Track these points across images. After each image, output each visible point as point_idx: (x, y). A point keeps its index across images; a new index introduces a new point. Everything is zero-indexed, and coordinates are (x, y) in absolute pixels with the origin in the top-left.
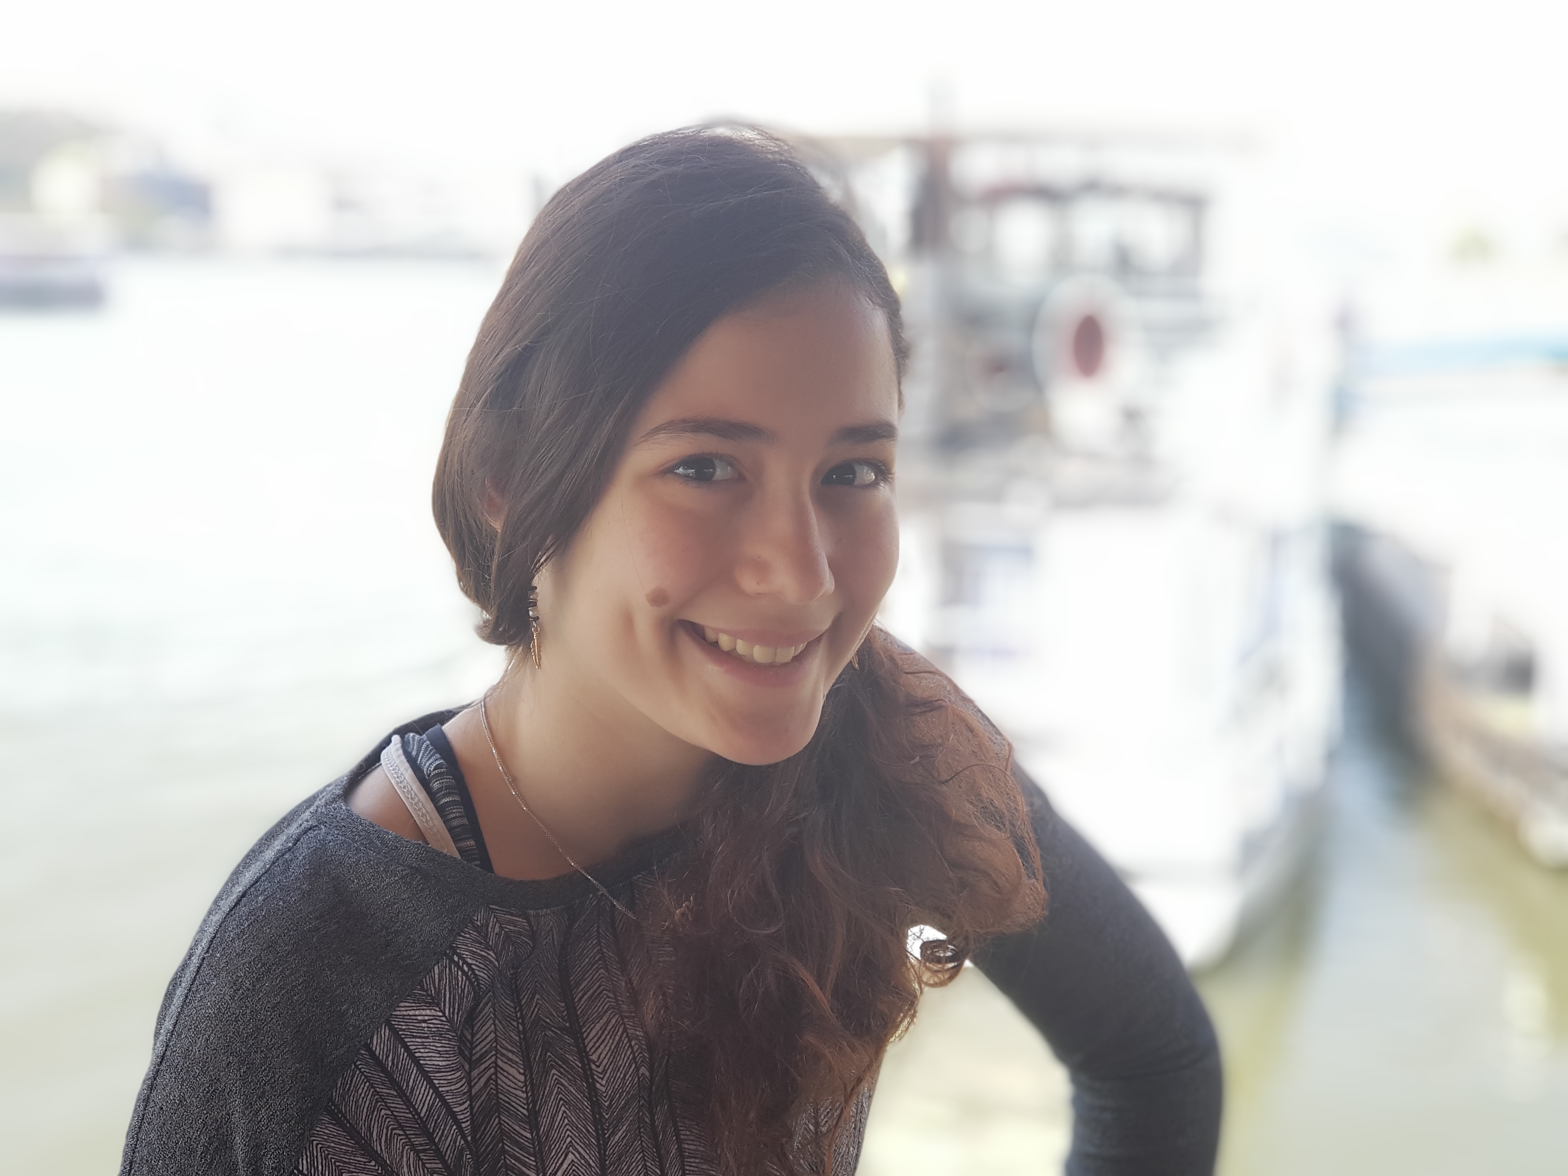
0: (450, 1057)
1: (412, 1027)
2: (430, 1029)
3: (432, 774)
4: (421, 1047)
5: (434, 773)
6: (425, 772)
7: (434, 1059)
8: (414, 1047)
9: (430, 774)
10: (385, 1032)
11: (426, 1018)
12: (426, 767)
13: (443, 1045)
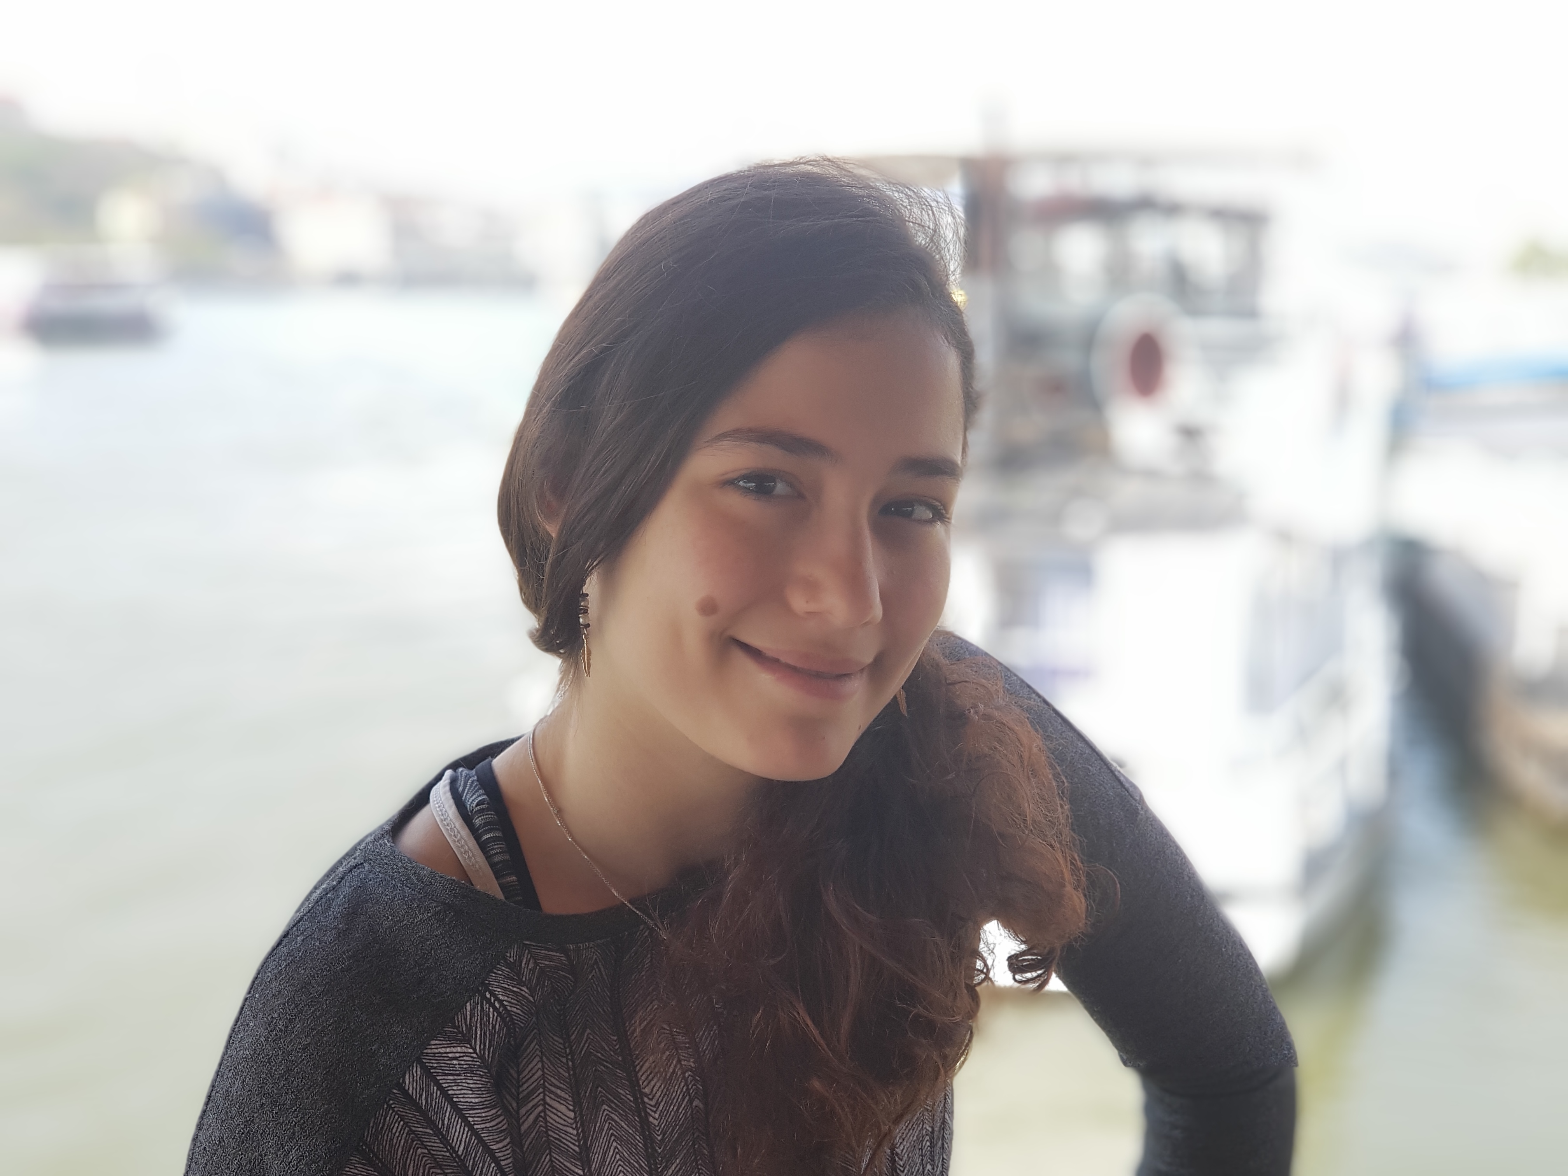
0: (483, 1094)
1: (443, 1065)
2: (461, 1066)
3: (474, 810)
4: (453, 1084)
5: (477, 809)
6: (468, 809)
7: (466, 1096)
8: (447, 1085)
9: (473, 810)
10: (417, 1071)
11: (457, 1055)
12: (469, 803)
13: (475, 1082)
